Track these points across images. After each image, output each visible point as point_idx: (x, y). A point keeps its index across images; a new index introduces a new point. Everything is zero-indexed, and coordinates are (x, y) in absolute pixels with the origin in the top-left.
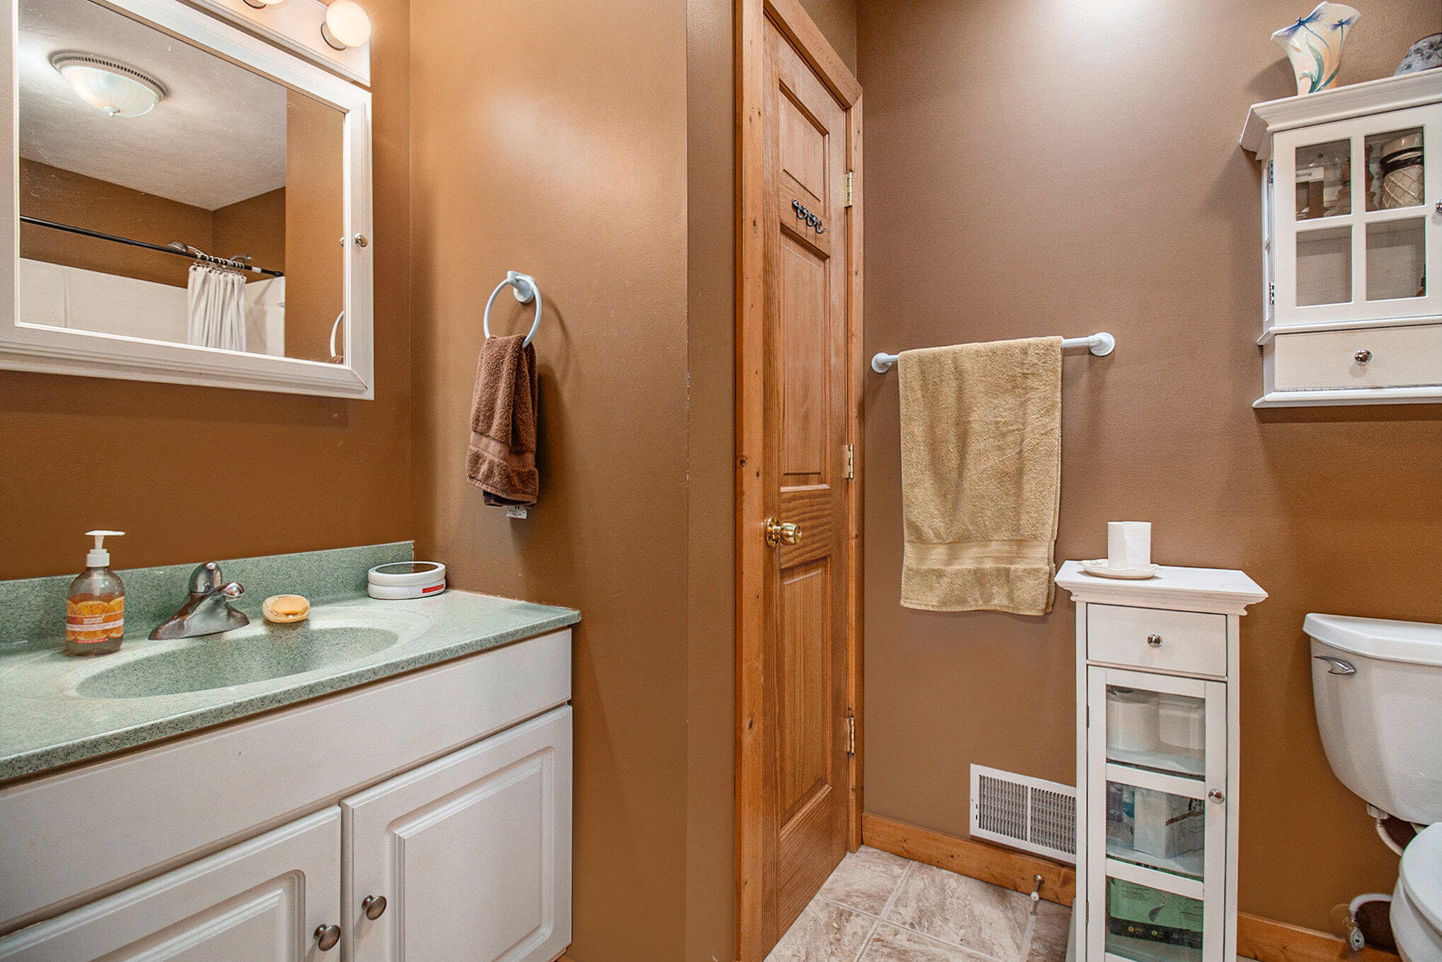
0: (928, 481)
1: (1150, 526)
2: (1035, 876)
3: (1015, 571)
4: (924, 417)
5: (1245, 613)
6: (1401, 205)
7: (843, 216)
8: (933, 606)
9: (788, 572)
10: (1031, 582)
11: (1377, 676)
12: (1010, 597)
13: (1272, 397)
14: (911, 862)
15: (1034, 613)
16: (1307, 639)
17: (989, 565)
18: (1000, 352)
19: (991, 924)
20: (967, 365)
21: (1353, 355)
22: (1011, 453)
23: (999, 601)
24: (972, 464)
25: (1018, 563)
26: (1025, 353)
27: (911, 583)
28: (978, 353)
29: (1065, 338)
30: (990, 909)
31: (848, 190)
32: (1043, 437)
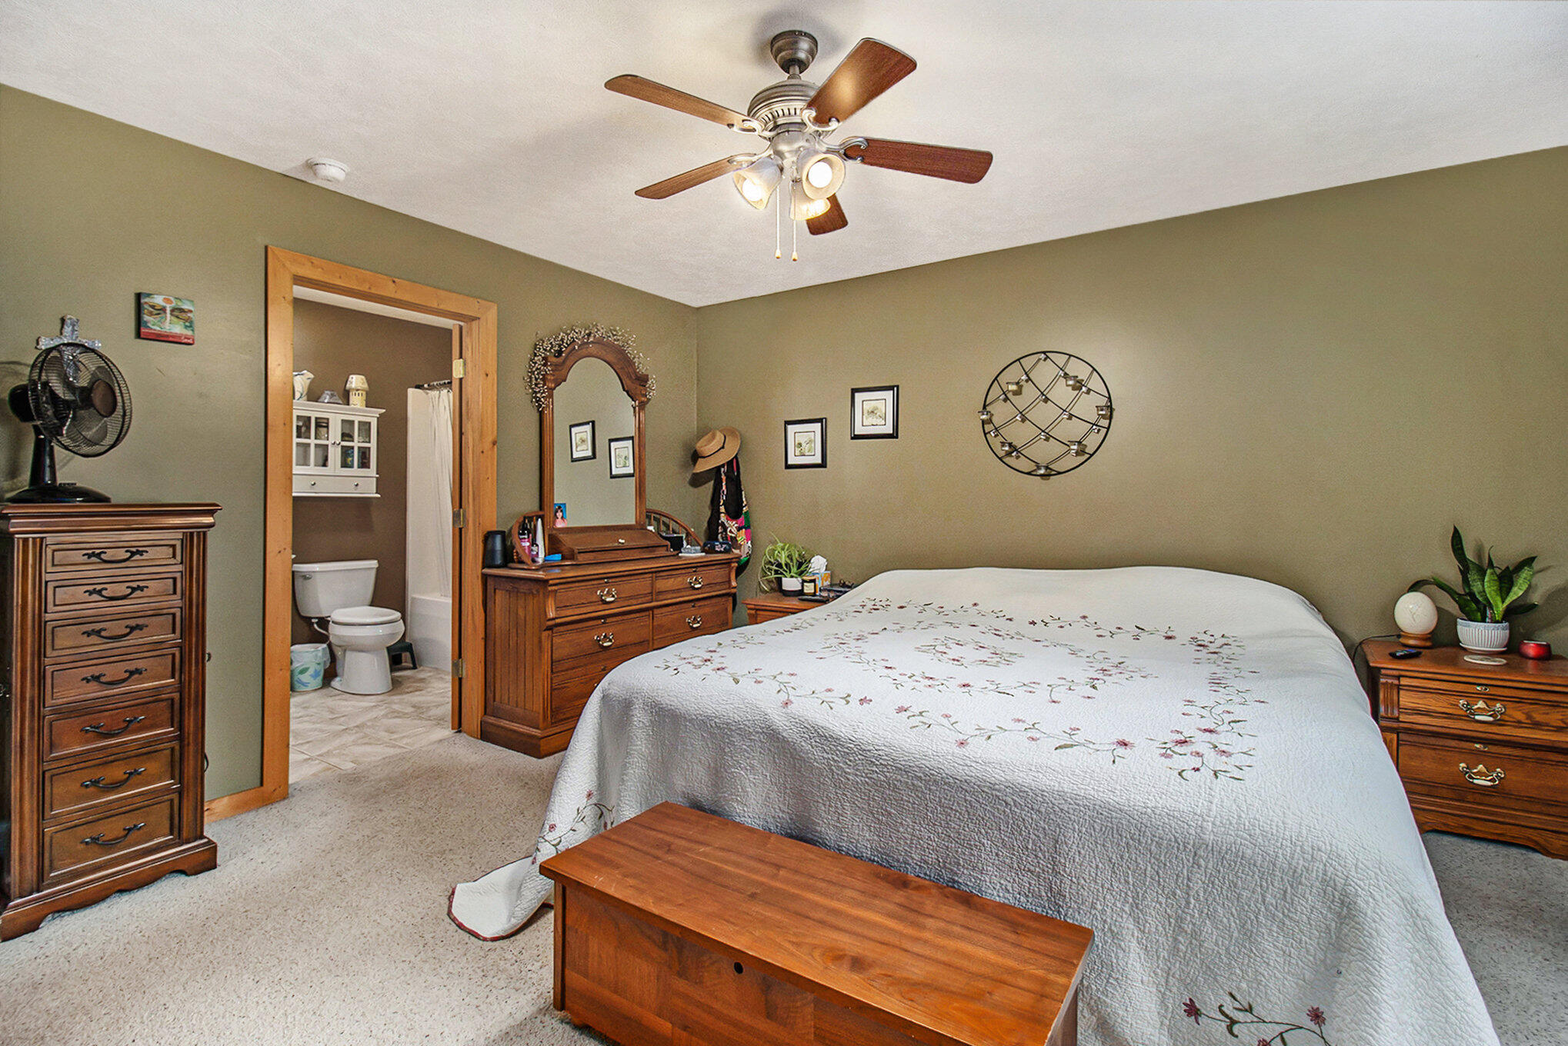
6: (322, 440)
11: (316, 579)
21: (310, 483)
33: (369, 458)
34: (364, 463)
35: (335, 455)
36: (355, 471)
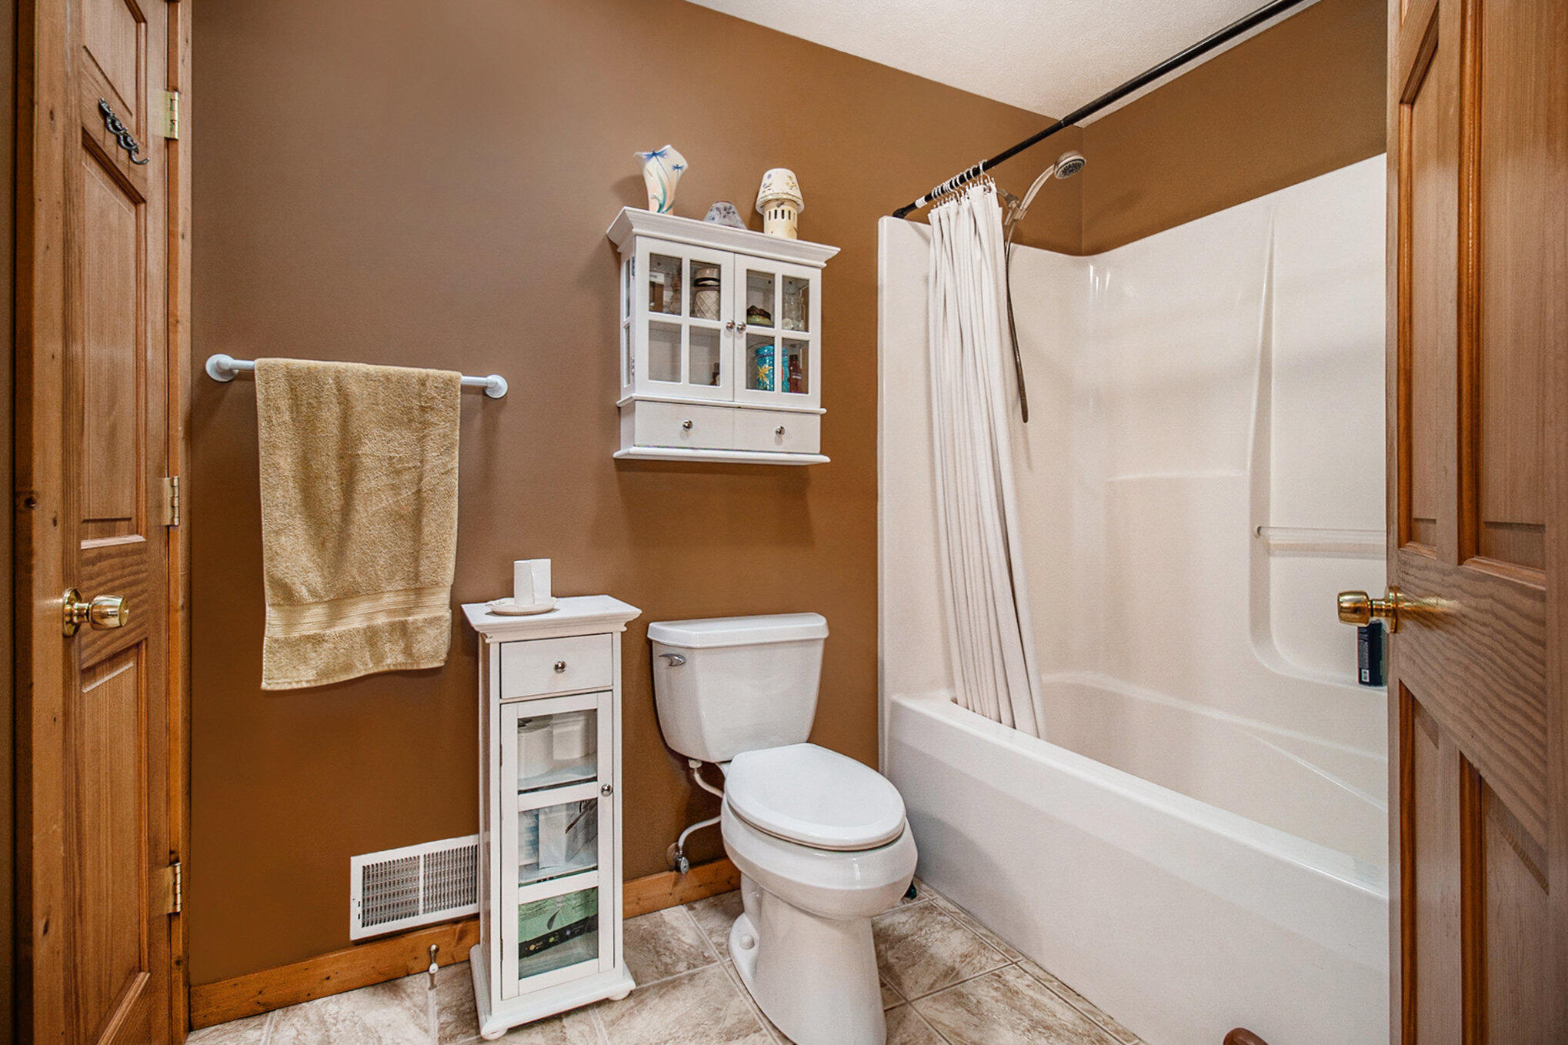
0: (299, 524)
1: (549, 563)
2: (430, 948)
3: (412, 623)
4: (294, 446)
5: (625, 629)
6: (707, 318)
7: (162, 149)
8: (308, 682)
9: (90, 673)
10: (432, 632)
11: (698, 662)
12: (408, 651)
13: (628, 449)
14: (270, 1014)
15: (436, 665)
16: (650, 642)
17: (381, 620)
18: (394, 379)
19: (389, 1025)
20: (354, 388)
21: (682, 423)
22: (407, 493)
23: (393, 658)
24: (361, 505)
25: (418, 613)
26: (423, 384)
27: (275, 658)
28: (367, 376)
29: (464, 375)
30: (384, 1011)
31: (172, 115)
32: (444, 476)
33: (807, 370)
34: (796, 384)
35: (733, 354)
36: (778, 397)
